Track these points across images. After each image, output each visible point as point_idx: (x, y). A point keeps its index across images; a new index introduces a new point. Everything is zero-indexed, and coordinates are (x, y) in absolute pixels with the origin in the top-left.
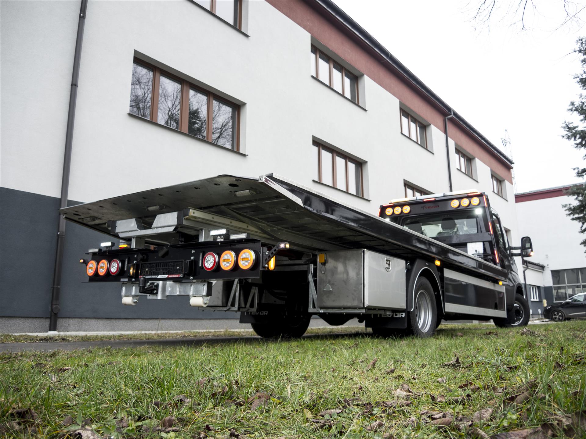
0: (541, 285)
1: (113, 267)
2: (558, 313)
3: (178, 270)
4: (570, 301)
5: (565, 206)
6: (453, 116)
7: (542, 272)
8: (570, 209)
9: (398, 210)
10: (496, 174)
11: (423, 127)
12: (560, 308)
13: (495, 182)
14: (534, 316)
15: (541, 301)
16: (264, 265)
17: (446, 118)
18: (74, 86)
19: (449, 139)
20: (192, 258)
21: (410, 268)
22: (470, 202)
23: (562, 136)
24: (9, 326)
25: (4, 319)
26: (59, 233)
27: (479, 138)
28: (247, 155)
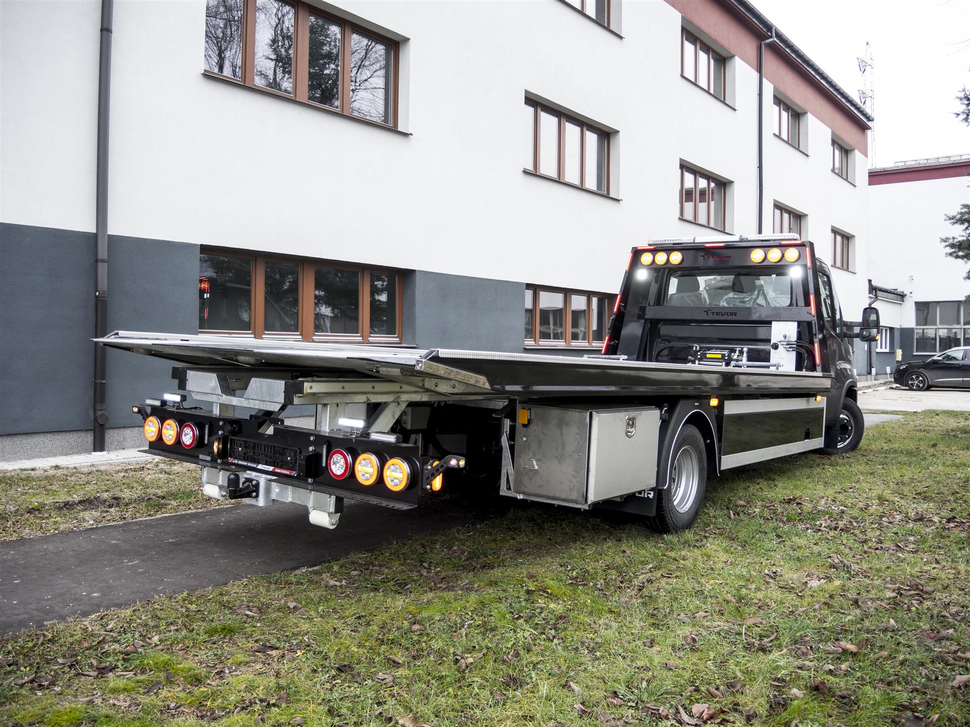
0: (896, 325)
1: (185, 435)
2: (918, 377)
3: (289, 462)
4: (940, 358)
5: (945, 240)
6: (775, 39)
7: (901, 304)
8: (952, 246)
9: (661, 258)
10: (841, 139)
11: (722, 60)
12: (922, 370)
13: (837, 152)
14: (879, 376)
15: (892, 353)
16: (424, 486)
17: (763, 43)
18: (105, 33)
19: (764, 80)
20: (311, 449)
21: (667, 419)
22: (783, 255)
23: (956, 114)
24: (29, 447)
25: (19, 437)
26: (97, 294)
27: (817, 77)
28: (411, 134)
